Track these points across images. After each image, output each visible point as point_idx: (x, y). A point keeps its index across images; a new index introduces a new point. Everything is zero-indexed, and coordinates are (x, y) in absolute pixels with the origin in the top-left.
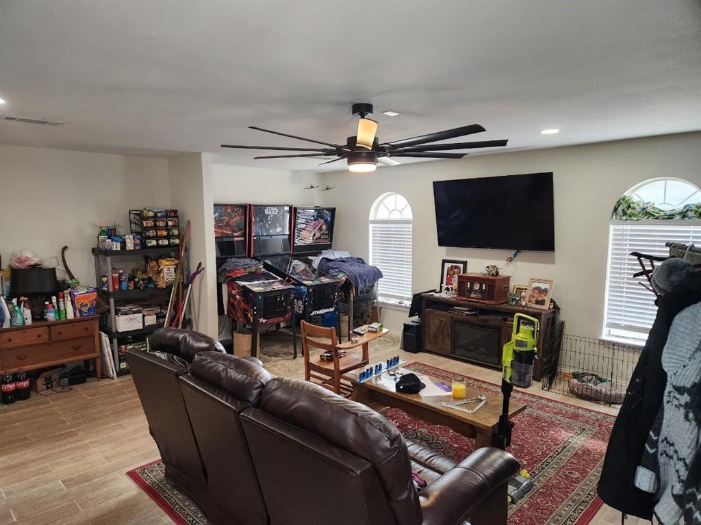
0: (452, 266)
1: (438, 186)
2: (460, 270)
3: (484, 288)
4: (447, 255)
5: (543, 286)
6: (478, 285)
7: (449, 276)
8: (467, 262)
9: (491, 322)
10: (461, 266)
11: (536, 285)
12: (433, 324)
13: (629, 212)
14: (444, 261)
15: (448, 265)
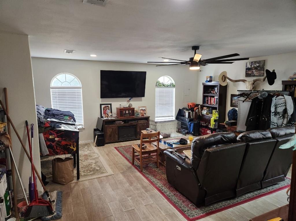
0: (105, 106)
1: (102, 72)
2: (109, 108)
3: (130, 112)
4: (102, 102)
5: (143, 109)
6: (128, 111)
7: (104, 111)
8: (111, 104)
9: (134, 124)
10: (109, 106)
11: (141, 108)
12: (109, 131)
13: (160, 84)
14: (101, 105)
15: (103, 106)
